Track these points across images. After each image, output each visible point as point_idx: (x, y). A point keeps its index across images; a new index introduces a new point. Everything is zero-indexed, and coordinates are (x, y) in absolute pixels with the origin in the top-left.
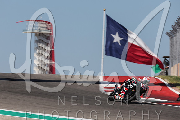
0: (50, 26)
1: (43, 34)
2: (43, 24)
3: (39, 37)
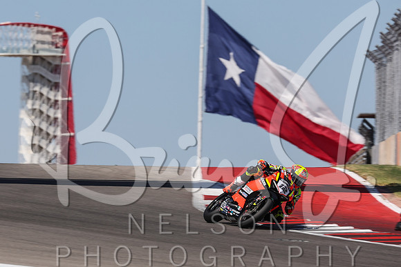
0: (61, 39)
1: (42, 58)
2: (42, 33)
3: (33, 66)
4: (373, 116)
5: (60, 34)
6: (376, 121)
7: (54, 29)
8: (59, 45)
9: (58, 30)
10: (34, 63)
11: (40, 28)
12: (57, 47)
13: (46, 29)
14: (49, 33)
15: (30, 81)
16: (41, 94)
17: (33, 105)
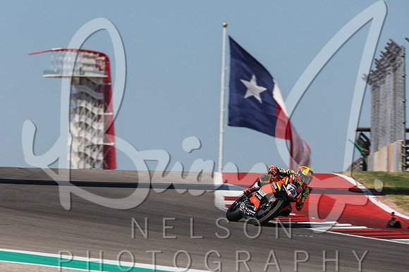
0: (104, 63)
2: (88, 57)
3: (79, 86)
4: (368, 130)
5: (103, 58)
6: (371, 134)
7: (98, 55)
8: (102, 68)
9: (101, 55)
10: (81, 83)
11: (86, 54)
12: (100, 70)
13: (91, 55)
14: (94, 57)
15: (77, 98)
16: (87, 110)
17: (80, 118)
